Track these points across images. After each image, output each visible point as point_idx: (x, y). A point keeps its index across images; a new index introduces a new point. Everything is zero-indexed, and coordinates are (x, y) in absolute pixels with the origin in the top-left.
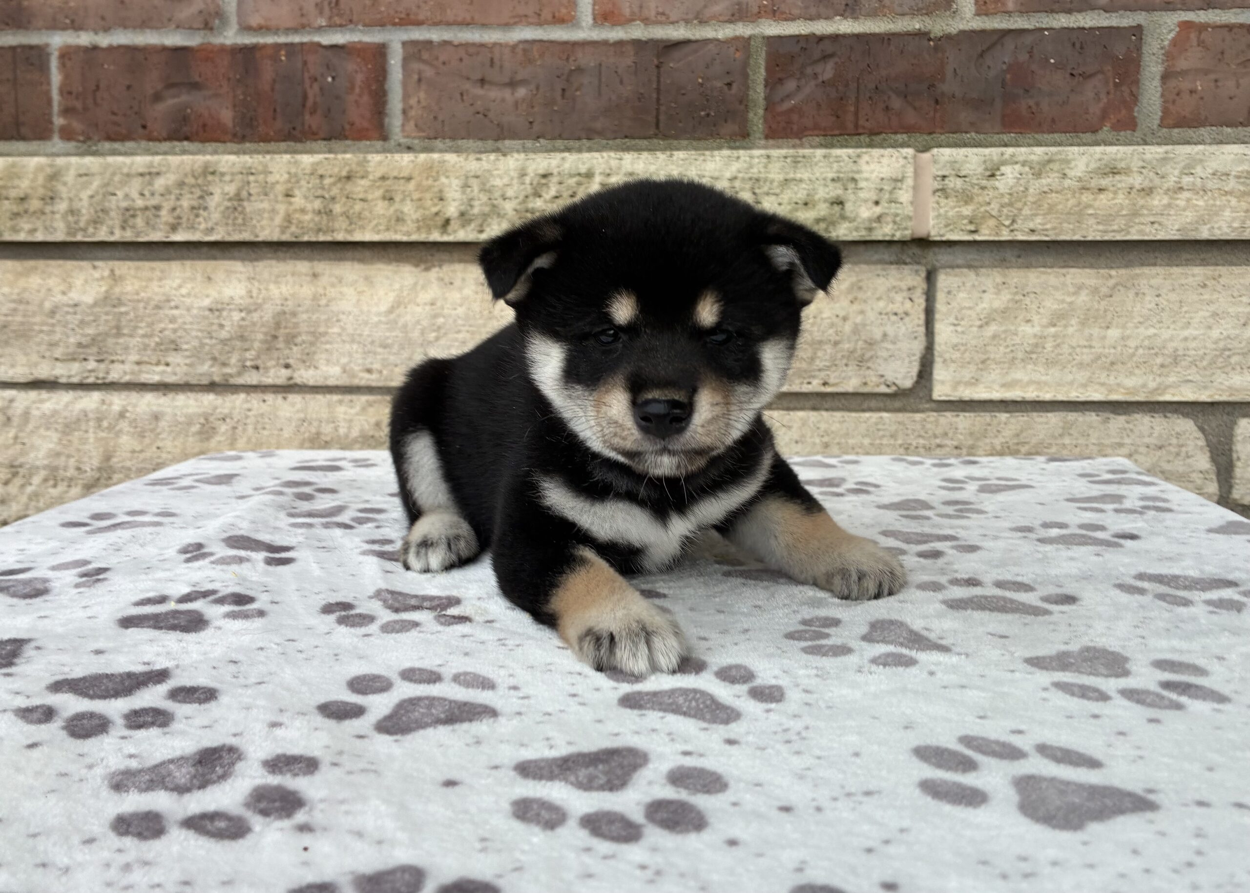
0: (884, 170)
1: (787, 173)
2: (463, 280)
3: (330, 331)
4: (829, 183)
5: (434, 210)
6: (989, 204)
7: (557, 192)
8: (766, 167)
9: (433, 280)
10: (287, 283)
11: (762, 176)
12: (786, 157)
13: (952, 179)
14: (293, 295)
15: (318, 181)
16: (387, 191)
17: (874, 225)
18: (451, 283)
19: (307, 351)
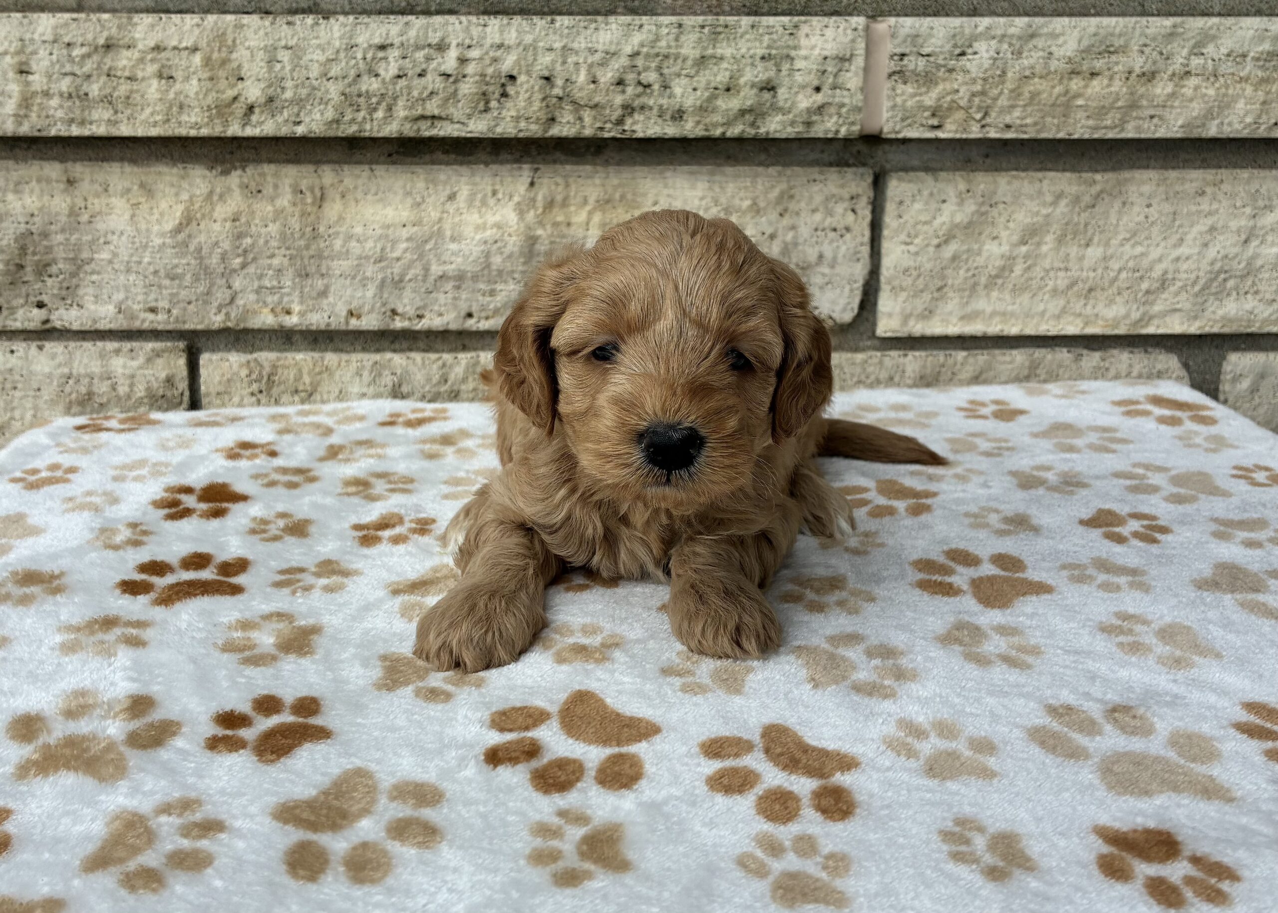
0: (829, 46)
1: (705, 48)
2: (276, 186)
3: (96, 256)
4: (758, 62)
5: (230, 93)
6: (957, 91)
7: (400, 70)
8: (677, 39)
9: (234, 187)
10: (32, 191)
11: (673, 51)
12: (703, 27)
13: (912, 58)
14: (41, 209)
15: (65, 52)
16: (163, 66)
17: (814, 118)
18: (260, 191)
19: (65, 285)
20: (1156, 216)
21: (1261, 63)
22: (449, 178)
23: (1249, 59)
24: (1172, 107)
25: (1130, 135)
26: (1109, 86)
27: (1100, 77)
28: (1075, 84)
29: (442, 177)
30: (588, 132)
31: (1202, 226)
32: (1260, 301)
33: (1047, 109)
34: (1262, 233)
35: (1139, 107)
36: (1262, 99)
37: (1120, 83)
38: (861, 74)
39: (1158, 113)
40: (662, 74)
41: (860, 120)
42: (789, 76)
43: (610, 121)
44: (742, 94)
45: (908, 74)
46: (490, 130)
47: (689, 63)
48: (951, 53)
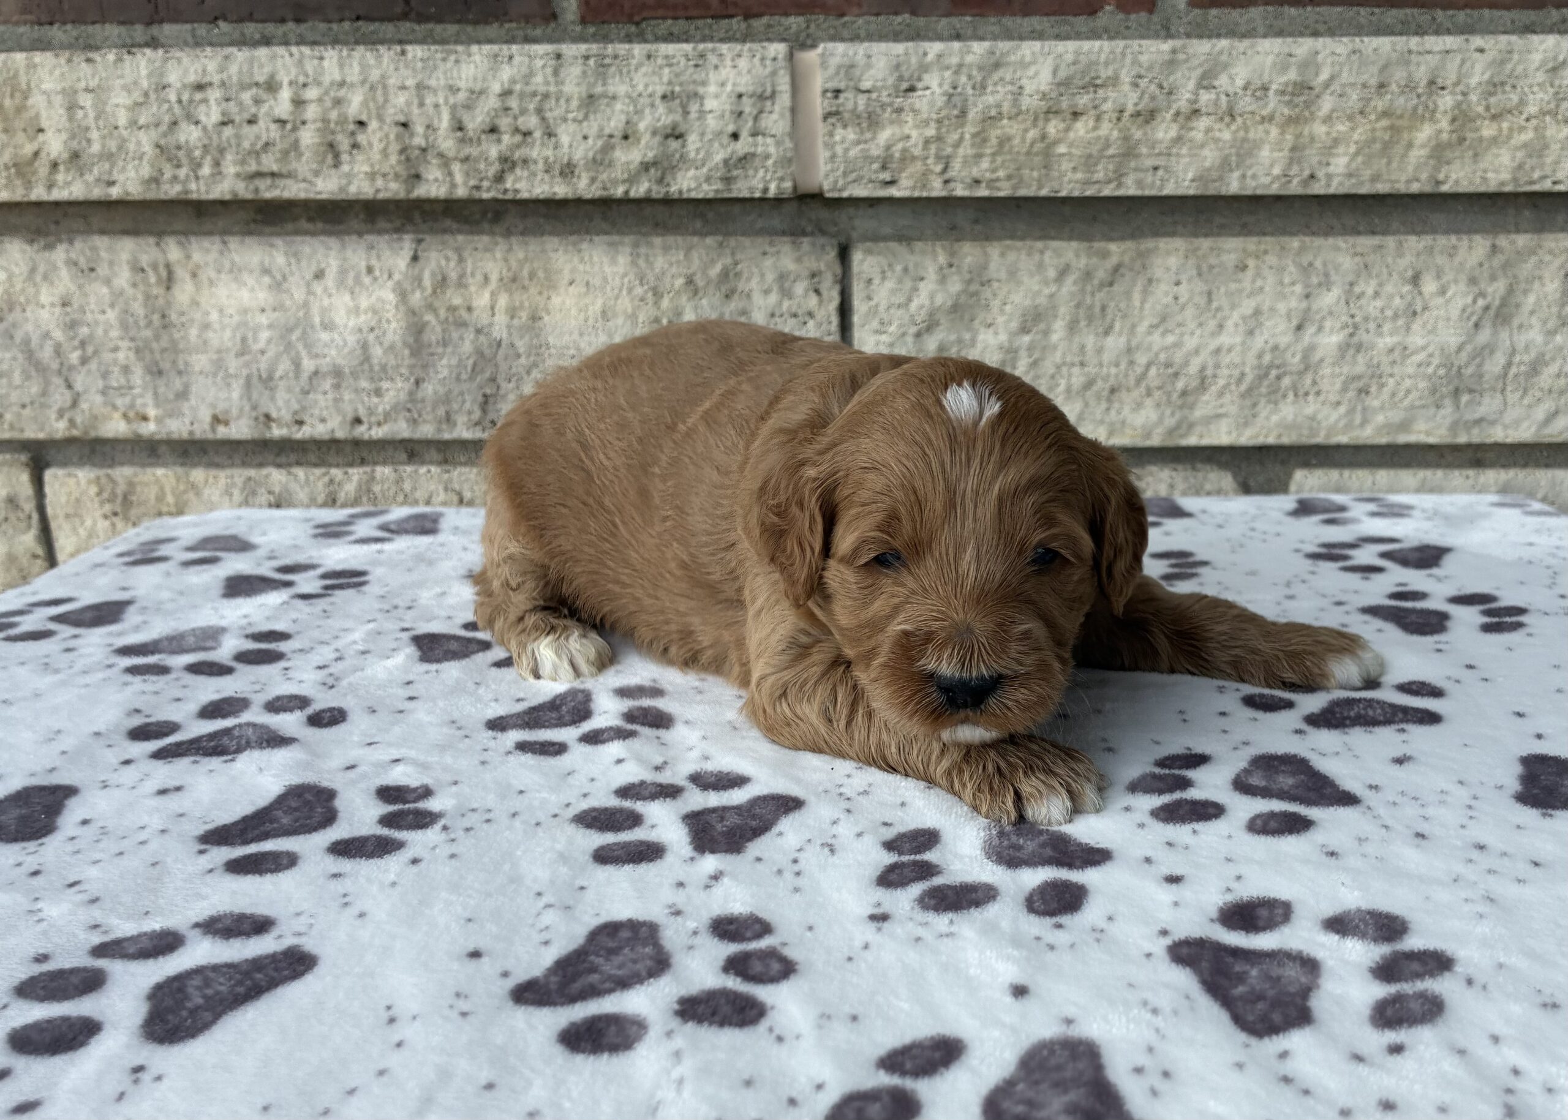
0: (743, 80)
1: (593, 85)
2: (111, 263)
4: (658, 102)
6: (909, 137)
7: (224, 115)
8: (556, 74)
9: (60, 264)
11: (553, 89)
12: (587, 58)
13: (850, 95)
17: (735, 173)
18: (92, 270)
20: (1187, 296)
21: (1288, 98)
22: (315, 252)
23: (1271, 93)
24: (1178, 155)
25: (1132, 191)
26: (1095, 129)
27: (1085, 118)
28: (1054, 127)
29: (306, 250)
30: (461, 192)
31: (1247, 306)
32: (1324, 403)
34: (1318, 317)
35: (1140, 156)
36: (1290, 145)
37: (1111, 125)
38: (788, 114)
39: (1163, 164)
40: (543, 119)
41: (792, 174)
42: (699, 119)
43: (486, 178)
44: (643, 142)
45: (846, 115)
46: (342, 189)
47: (575, 103)
48: (896, 88)
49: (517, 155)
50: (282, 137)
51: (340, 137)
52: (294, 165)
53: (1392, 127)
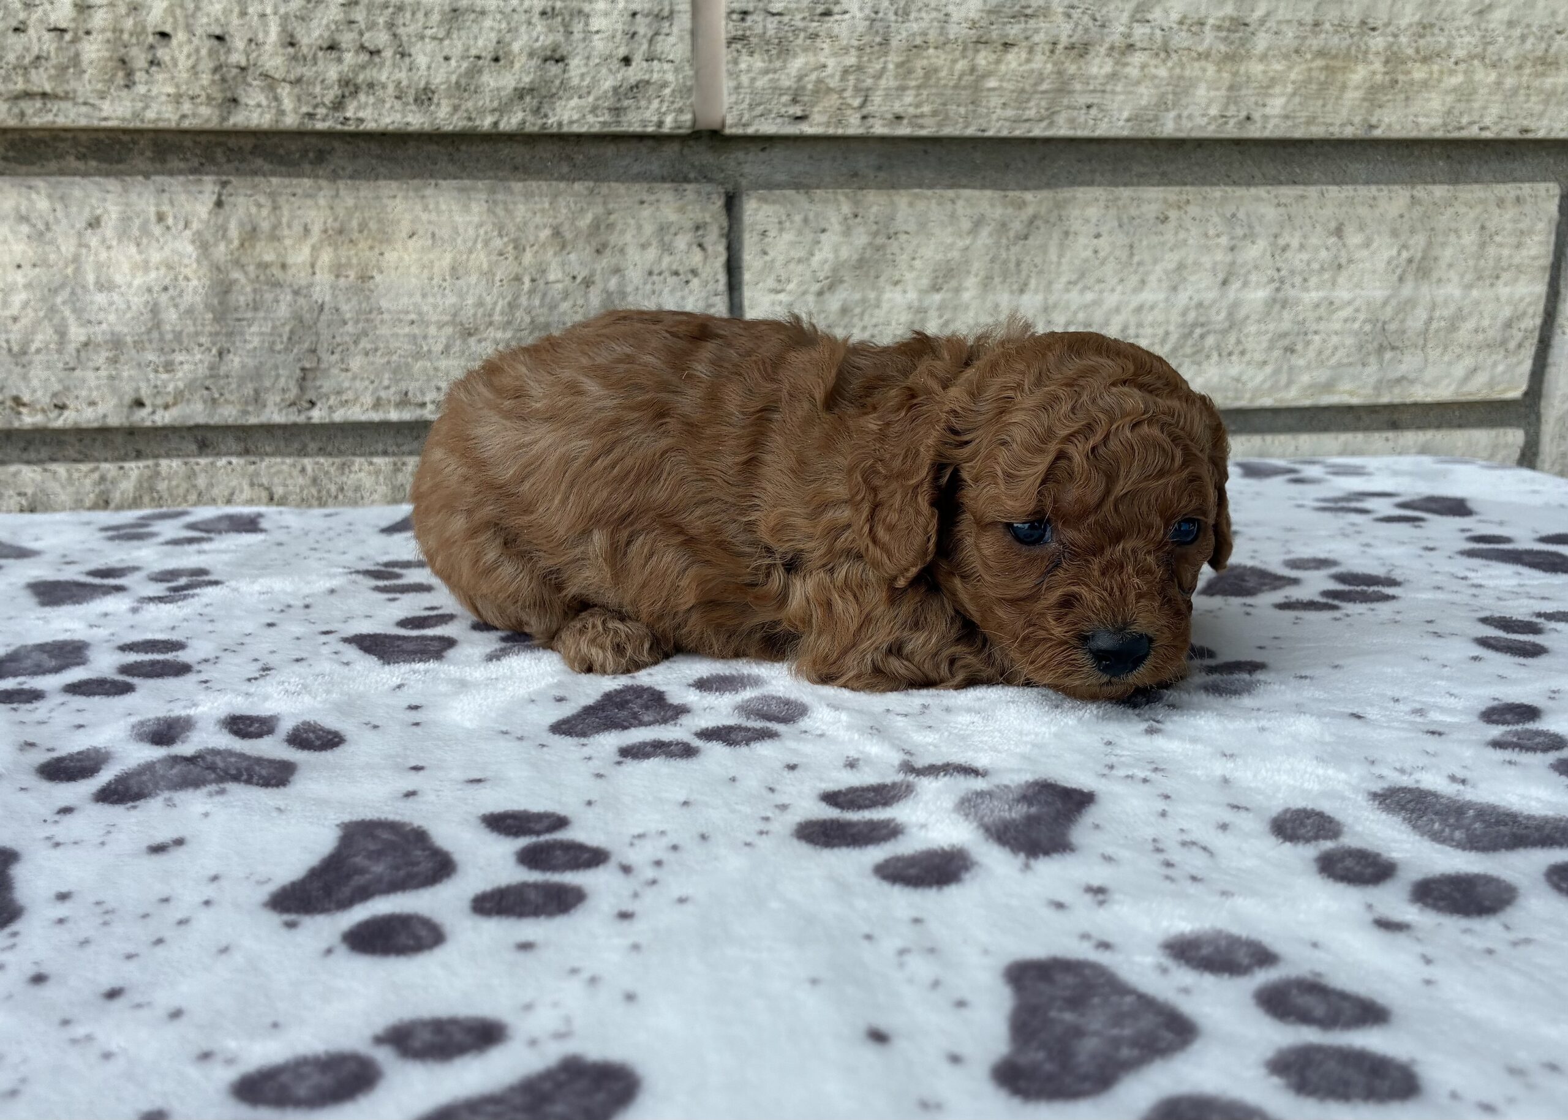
20: (1107, 250)
21: (1224, 34)
22: (88, 196)
23: (1207, 28)
24: (1113, 92)
25: (1063, 131)
26: (1028, 61)
27: (1016, 49)
28: (983, 59)
29: (77, 193)
30: (291, 121)
32: (1249, 363)
33: (949, 92)
34: (1243, 271)
35: (1073, 92)
36: (1227, 84)
37: (1044, 58)
38: (687, 37)
39: (1096, 101)
40: (395, 35)
41: (691, 105)
42: (584, 39)
43: (324, 104)
44: (517, 65)
45: (754, 40)
46: (136, 115)
47: (436, 17)
48: (811, 10)
49: (361, 78)
50: (59, 49)
51: (134, 51)
52: (73, 84)
53: (1327, 67)
